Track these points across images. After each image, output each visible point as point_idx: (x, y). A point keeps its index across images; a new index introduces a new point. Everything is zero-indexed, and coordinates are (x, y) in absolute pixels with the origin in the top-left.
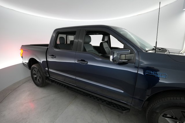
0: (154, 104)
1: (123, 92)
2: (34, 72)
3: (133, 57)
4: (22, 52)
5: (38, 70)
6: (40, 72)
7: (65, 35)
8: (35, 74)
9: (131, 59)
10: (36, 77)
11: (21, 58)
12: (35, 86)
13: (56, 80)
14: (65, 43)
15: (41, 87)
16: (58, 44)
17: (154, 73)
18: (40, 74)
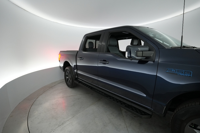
0: (179, 110)
1: (145, 96)
2: (67, 74)
3: (152, 54)
4: (60, 56)
5: (70, 71)
6: (71, 74)
7: (95, 41)
8: (67, 76)
9: (151, 57)
10: (68, 79)
11: (59, 61)
12: (66, 86)
13: (83, 82)
14: (94, 48)
15: (71, 88)
16: (87, 48)
17: (176, 70)
18: (71, 75)
